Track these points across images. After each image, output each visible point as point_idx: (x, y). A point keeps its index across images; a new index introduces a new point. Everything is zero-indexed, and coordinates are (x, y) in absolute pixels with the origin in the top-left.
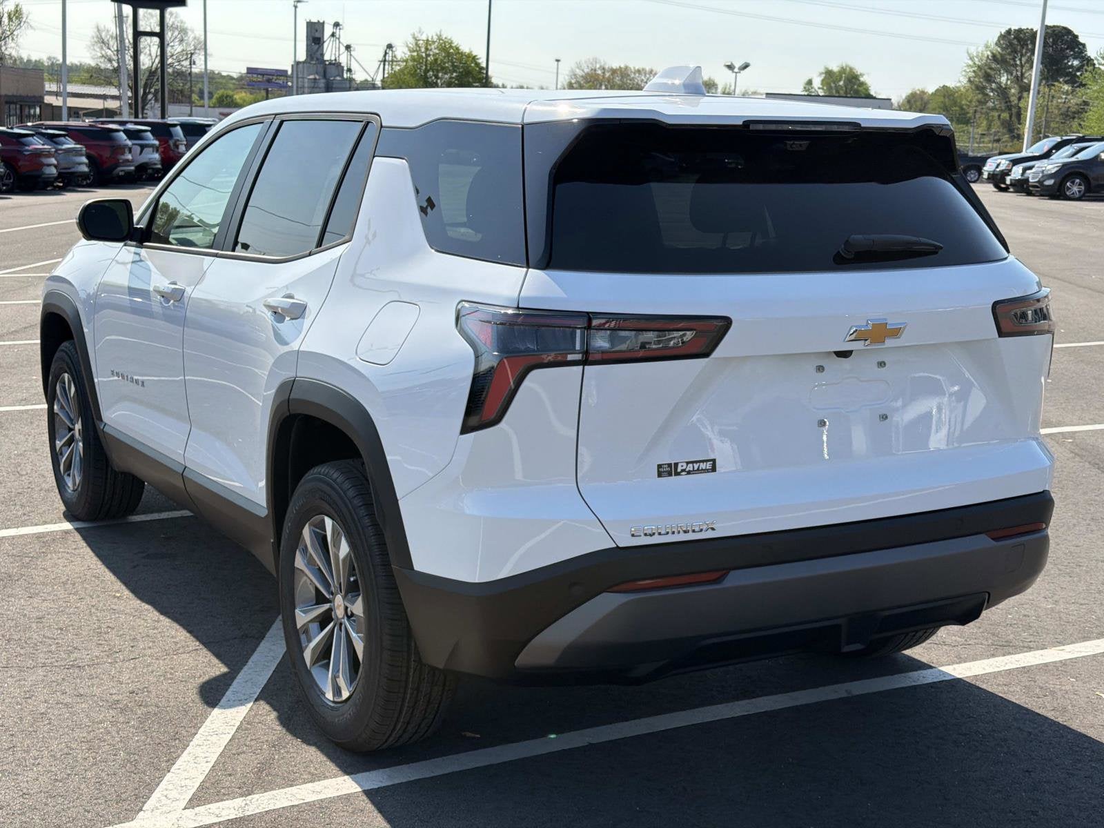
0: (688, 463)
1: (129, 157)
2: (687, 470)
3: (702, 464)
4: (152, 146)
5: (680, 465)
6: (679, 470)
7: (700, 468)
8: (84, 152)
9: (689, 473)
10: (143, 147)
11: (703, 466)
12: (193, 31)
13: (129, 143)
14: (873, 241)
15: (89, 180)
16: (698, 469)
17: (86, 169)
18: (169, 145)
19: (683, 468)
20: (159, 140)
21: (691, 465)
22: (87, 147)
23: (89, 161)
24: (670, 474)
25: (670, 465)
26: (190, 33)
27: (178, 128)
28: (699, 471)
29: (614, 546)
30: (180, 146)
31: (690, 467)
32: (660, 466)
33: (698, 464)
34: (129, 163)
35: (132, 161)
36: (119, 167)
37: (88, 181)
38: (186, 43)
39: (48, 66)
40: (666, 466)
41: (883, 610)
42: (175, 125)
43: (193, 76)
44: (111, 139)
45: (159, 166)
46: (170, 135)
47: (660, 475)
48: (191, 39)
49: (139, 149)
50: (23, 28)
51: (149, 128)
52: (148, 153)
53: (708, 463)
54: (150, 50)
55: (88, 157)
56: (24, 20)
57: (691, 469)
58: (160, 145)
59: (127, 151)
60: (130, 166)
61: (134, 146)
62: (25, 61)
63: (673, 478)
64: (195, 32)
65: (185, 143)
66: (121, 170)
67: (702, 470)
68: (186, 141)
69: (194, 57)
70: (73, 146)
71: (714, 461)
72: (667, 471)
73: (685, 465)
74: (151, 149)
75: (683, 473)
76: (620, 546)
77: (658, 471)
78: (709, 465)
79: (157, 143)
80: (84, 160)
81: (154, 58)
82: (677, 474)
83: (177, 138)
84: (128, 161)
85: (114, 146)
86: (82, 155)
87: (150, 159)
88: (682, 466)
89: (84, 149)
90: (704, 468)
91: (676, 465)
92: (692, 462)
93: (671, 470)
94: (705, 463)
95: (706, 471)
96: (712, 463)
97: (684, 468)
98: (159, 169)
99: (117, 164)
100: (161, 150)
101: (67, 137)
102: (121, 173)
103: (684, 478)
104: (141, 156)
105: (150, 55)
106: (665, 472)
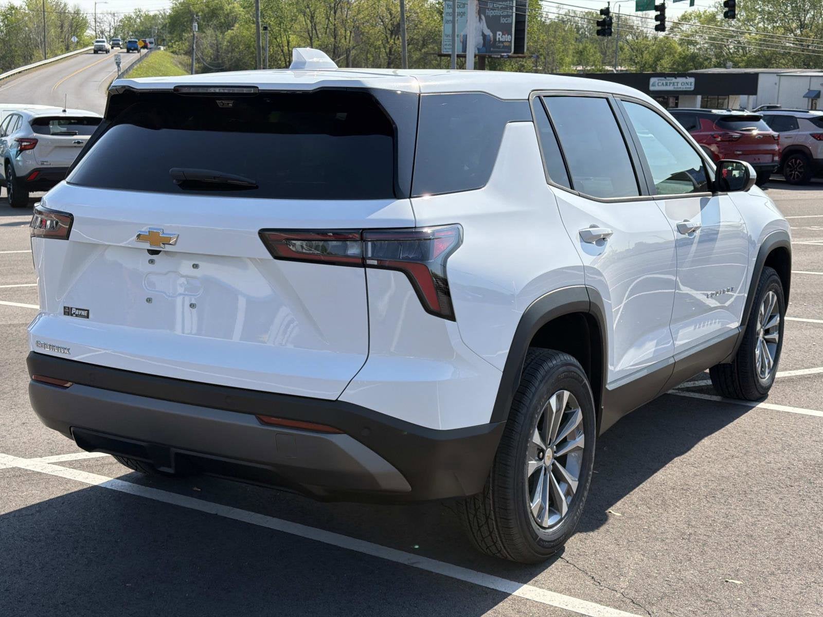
0: (77, 309)
6: (72, 312)
9: (77, 316)
14: (183, 172)
16: (81, 315)
21: (77, 311)
24: (69, 314)
25: (69, 308)
32: (65, 307)
33: (81, 311)
41: (175, 447)
47: (64, 313)
63: (70, 317)
67: (83, 315)
71: (88, 311)
72: (68, 311)
75: (74, 315)
76: (35, 351)
77: (64, 310)
78: (86, 313)
82: (72, 315)
88: (74, 310)
91: (72, 308)
92: (79, 309)
94: (84, 311)
97: (75, 312)
103: (74, 319)
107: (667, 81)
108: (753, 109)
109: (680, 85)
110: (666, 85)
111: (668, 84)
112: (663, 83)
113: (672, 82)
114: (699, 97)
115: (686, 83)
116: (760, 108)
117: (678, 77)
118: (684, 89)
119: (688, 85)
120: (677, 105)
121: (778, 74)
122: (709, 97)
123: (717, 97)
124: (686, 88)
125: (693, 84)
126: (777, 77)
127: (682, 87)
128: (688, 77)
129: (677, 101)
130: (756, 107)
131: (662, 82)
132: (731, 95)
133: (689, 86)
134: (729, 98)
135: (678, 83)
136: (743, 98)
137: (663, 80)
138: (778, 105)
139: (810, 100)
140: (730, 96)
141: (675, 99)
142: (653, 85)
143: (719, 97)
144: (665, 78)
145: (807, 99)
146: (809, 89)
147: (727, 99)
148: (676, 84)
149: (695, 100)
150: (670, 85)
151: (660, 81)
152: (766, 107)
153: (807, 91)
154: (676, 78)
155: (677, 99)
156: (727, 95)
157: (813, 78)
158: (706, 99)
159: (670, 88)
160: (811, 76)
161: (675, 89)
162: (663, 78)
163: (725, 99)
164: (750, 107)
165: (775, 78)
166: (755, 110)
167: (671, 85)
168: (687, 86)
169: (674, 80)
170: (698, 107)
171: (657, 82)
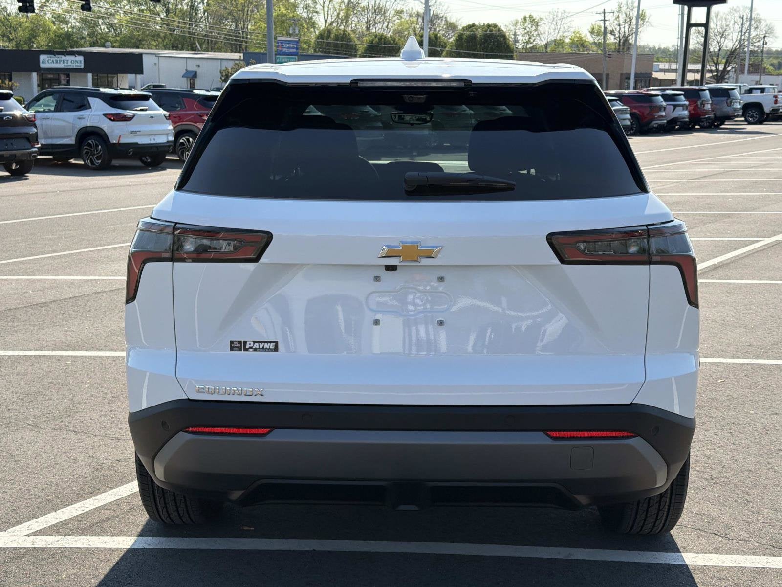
0: (254, 342)
1: (664, 114)
2: (254, 347)
3: (266, 344)
4: (683, 105)
5: (248, 343)
6: (247, 347)
7: (265, 348)
8: (628, 112)
9: (255, 350)
10: (675, 106)
11: (267, 346)
12: (766, 21)
13: (664, 104)
15: (633, 130)
17: (628, 123)
18: (697, 105)
19: (250, 346)
20: (689, 101)
21: (257, 344)
22: (630, 107)
23: (631, 117)
24: (240, 350)
25: (240, 342)
26: (763, 22)
27: (707, 92)
28: (263, 349)
29: (187, 398)
30: (706, 105)
31: (256, 346)
32: (232, 343)
33: (263, 344)
34: (662, 118)
35: (665, 117)
36: (653, 121)
37: (632, 132)
38: (760, 30)
39: (672, 52)
40: (237, 343)
42: (704, 90)
43: (764, 53)
44: (651, 102)
45: (687, 120)
46: (699, 97)
47: (232, 349)
48: (763, 26)
49: (672, 107)
50: (645, 26)
51: (683, 93)
52: (680, 111)
53: (272, 344)
54: (732, 37)
55: (631, 114)
56: (646, 20)
57: (257, 347)
58: (689, 105)
59: (663, 109)
60: (664, 120)
61: (668, 106)
62: (657, 49)
63: (243, 352)
64: (767, 21)
65: (710, 102)
66: (655, 124)
67: (266, 349)
68: (712, 101)
69: (766, 39)
70: (621, 107)
71: (276, 343)
72: (238, 346)
73: (252, 343)
74: (681, 108)
75: (251, 350)
76: (191, 398)
77: (231, 346)
78: (272, 346)
79: (687, 103)
80: (628, 116)
81: (734, 41)
82: (246, 350)
83: (704, 99)
84: (662, 116)
85: (652, 107)
86: (627, 113)
87: (680, 115)
88: (250, 344)
89: (629, 109)
90: (268, 347)
91: (245, 343)
92: (259, 342)
93: (241, 346)
94: (269, 344)
95: (270, 350)
96: (274, 344)
97: (252, 345)
98: (688, 121)
99: (653, 119)
100: (691, 108)
101: (618, 102)
102: (655, 126)
103: (251, 353)
104: (674, 113)
105: (732, 39)
106: (237, 347)
107: (57, 59)
108: (141, 87)
109: (69, 63)
110: (57, 62)
111: (58, 62)
112: (53, 61)
113: (62, 59)
114: (90, 75)
115: (76, 61)
116: (147, 87)
117: (68, 55)
118: (74, 67)
119: (78, 62)
120: (68, 83)
121: (157, 56)
122: (99, 75)
123: (106, 75)
124: (75, 66)
125: (83, 62)
126: (156, 58)
127: (72, 65)
128: (77, 55)
129: (68, 79)
130: (144, 86)
131: (52, 59)
132: (119, 73)
133: (79, 64)
134: (117, 77)
135: (67, 61)
136: (131, 77)
137: (53, 58)
138: (163, 84)
139: (189, 80)
140: (119, 75)
141: (66, 76)
142: (44, 62)
143: (109, 75)
144: (55, 55)
145: (185, 79)
146: (186, 70)
147: (116, 78)
148: (66, 62)
149: (86, 77)
150: (60, 63)
151: (49, 58)
152: (152, 86)
153: (185, 72)
154: (65, 56)
155: (68, 76)
156: (115, 74)
157: (188, 60)
158: (96, 77)
159: (61, 66)
160: (187, 58)
161: (65, 67)
162: (53, 56)
163: (114, 77)
164: (139, 85)
165: (154, 59)
166: (142, 88)
167: (62, 62)
168: (77, 64)
169: (63, 58)
170: (90, 86)
171: (48, 59)
